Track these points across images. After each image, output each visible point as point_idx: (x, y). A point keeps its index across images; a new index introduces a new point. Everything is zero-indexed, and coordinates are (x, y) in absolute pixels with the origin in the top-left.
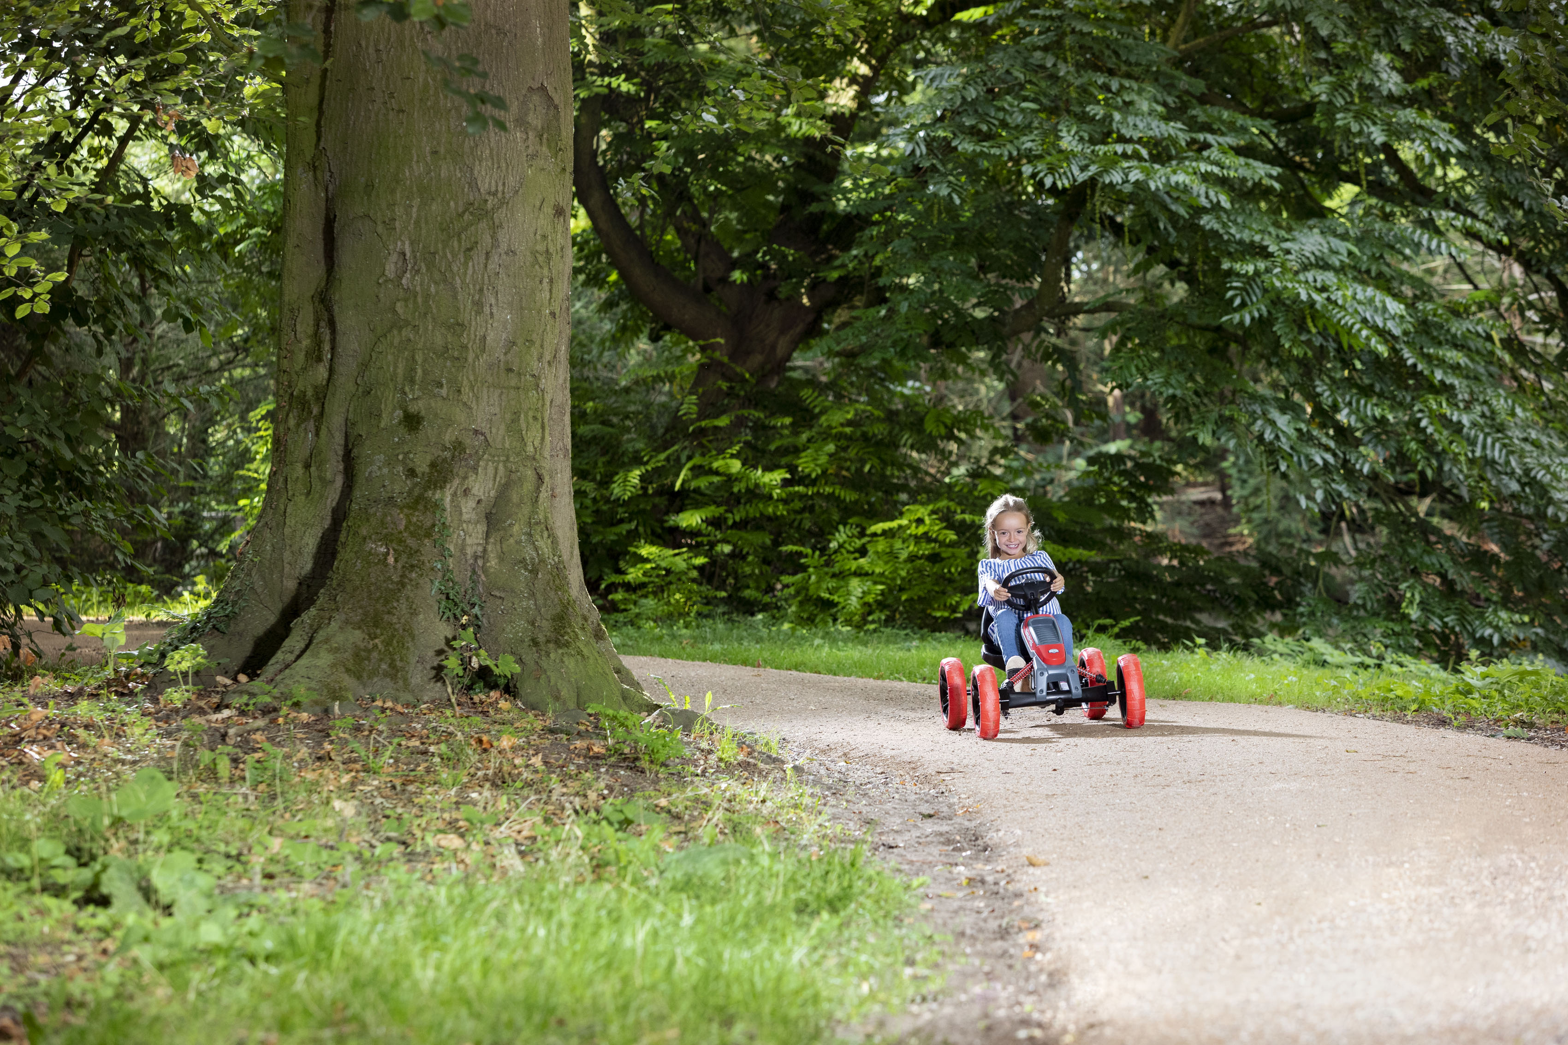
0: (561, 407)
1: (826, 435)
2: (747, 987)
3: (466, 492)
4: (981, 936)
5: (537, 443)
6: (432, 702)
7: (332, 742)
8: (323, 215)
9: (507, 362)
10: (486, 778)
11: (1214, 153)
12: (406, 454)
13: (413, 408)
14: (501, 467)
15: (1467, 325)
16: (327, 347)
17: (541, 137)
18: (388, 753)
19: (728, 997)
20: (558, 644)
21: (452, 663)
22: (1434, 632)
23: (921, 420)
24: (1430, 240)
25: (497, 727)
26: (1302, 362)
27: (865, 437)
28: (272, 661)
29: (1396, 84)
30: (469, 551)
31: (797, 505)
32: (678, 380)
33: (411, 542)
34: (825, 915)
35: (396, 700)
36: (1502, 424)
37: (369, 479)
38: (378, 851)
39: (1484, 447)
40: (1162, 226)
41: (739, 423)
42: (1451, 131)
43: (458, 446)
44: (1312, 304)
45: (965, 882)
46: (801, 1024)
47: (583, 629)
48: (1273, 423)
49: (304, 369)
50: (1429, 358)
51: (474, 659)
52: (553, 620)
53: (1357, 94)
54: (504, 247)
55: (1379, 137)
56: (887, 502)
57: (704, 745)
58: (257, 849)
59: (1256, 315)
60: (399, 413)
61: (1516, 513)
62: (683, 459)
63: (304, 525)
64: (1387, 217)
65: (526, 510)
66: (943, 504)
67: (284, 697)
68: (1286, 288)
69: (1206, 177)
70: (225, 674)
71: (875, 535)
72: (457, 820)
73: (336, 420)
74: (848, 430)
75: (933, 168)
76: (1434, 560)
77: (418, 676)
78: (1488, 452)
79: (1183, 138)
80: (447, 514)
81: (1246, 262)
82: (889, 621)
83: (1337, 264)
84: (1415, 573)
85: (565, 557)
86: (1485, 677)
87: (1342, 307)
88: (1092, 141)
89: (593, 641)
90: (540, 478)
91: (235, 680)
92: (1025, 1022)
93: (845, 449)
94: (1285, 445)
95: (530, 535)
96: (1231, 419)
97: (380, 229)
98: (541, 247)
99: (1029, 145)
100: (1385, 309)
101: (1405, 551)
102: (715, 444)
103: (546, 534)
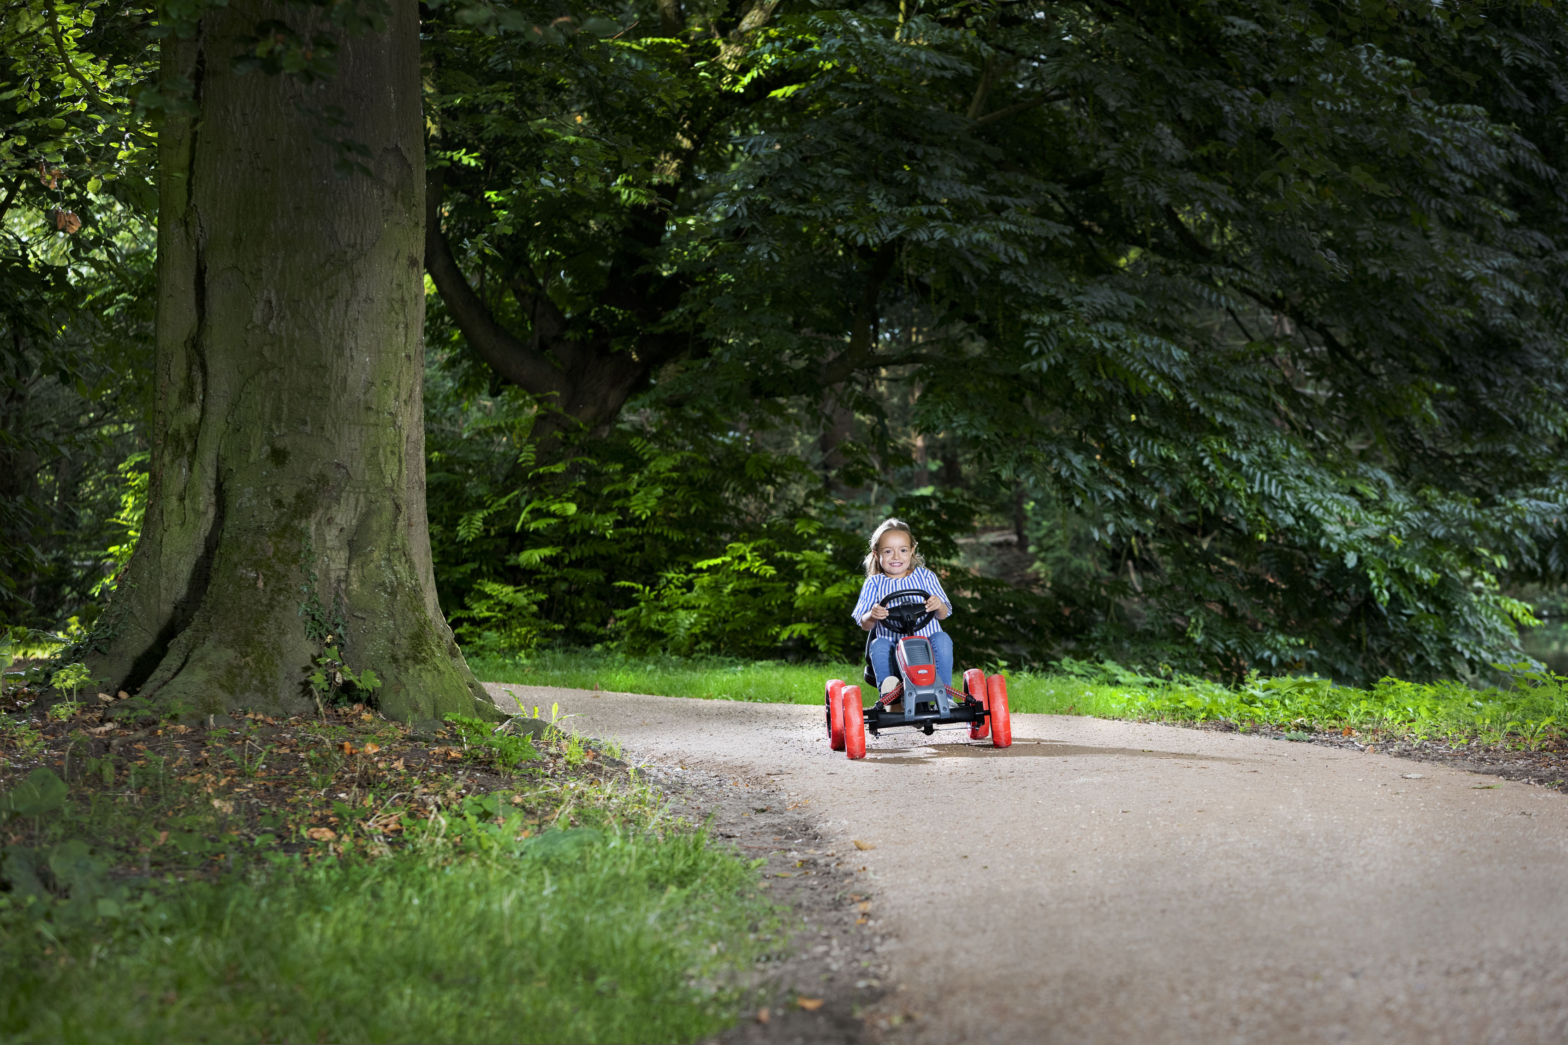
0: (417, 442)
1: (654, 480)
2: (607, 944)
3: (330, 521)
4: (817, 908)
5: (394, 475)
6: (300, 715)
7: (208, 751)
8: (194, 267)
9: (366, 401)
10: (352, 780)
11: (1012, 214)
12: (273, 486)
13: (279, 444)
14: (362, 497)
15: (1245, 372)
16: (199, 389)
17: (395, 193)
18: (261, 759)
19: (590, 954)
20: (416, 660)
21: (318, 678)
22: (1218, 654)
23: (742, 466)
24: (1210, 294)
25: (361, 736)
26: (1094, 405)
27: (691, 482)
28: (150, 679)
29: (1177, 150)
30: (333, 575)
31: (629, 544)
32: (517, 431)
33: (279, 567)
34: (672, 889)
35: (266, 713)
36: (1278, 463)
37: (239, 510)
38: (256, 843)
39: (1262, 484)
40: (966, 279)
41: (573, 470)
42: (1229, 193)
43: (322, 479)
44: (1103, 351)
45: (798, 864)
46: (660, 976)
47: (439, 646)
48: (1069, 462)
49: (178, 410)
50: (1209, 402)
51: (338, 675)
52: (411, 638)
53: (1142, 160)
54: (363, 295)
55: (1163, 198)
56: (711, 542)
57: (553, 750)
58: (145, 841)
59: (1053, 362)
60: (267, 449)
61: (1291, 544)
62: (523, 504)
63: (179, 553)
64: (1169, 273)
65: (385, 537)
66: (762, 542)
67: (163, 710)
68: (1079, 337)
69: (1004, 236)
70: (107, 692)
71: (701, 570)
72: (328, 817)
73: (208, 456)
74: (675, 475)
75: (754, 229)
76: (1217, 589)
77: (287, 691)
78: (1266, 488)
79: (984, 200)
80: (312, 541)
81: (1043, 314)
82: (715, 650)
83: (1126, 315)
84: (1199, 600)
85: (422, 581)
86: (1267, 689)
87: (1131, 355)
88: (899, 204)
89: (448, 658)
90: (398, 507)
91: (116, 696)
92: (863, 974)
93: (672, 493)
94: (1079, 482)
95: (389, 560)
96: (1030, 459)
97: (248, 279)
98: (396, 295)
99: (841, 207)
100: (1170, 356)
101: (1189, 580)
102: (552, 489)
103: (403, 559)
